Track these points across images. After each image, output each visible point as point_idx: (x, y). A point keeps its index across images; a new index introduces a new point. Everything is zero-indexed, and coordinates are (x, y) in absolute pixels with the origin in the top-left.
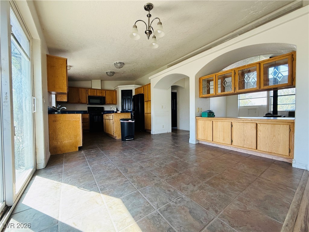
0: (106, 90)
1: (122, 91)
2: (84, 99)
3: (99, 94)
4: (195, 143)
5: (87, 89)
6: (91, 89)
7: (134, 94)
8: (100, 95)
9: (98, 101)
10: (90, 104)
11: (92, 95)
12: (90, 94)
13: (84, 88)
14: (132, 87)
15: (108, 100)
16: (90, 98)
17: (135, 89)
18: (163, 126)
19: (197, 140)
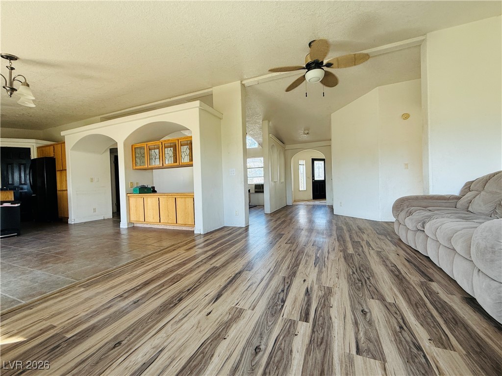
4: (127, 227)
7: (34, 155)
14: (29, 144)
17: (37, 148)
18: (95, 209)
19: (129, 223)
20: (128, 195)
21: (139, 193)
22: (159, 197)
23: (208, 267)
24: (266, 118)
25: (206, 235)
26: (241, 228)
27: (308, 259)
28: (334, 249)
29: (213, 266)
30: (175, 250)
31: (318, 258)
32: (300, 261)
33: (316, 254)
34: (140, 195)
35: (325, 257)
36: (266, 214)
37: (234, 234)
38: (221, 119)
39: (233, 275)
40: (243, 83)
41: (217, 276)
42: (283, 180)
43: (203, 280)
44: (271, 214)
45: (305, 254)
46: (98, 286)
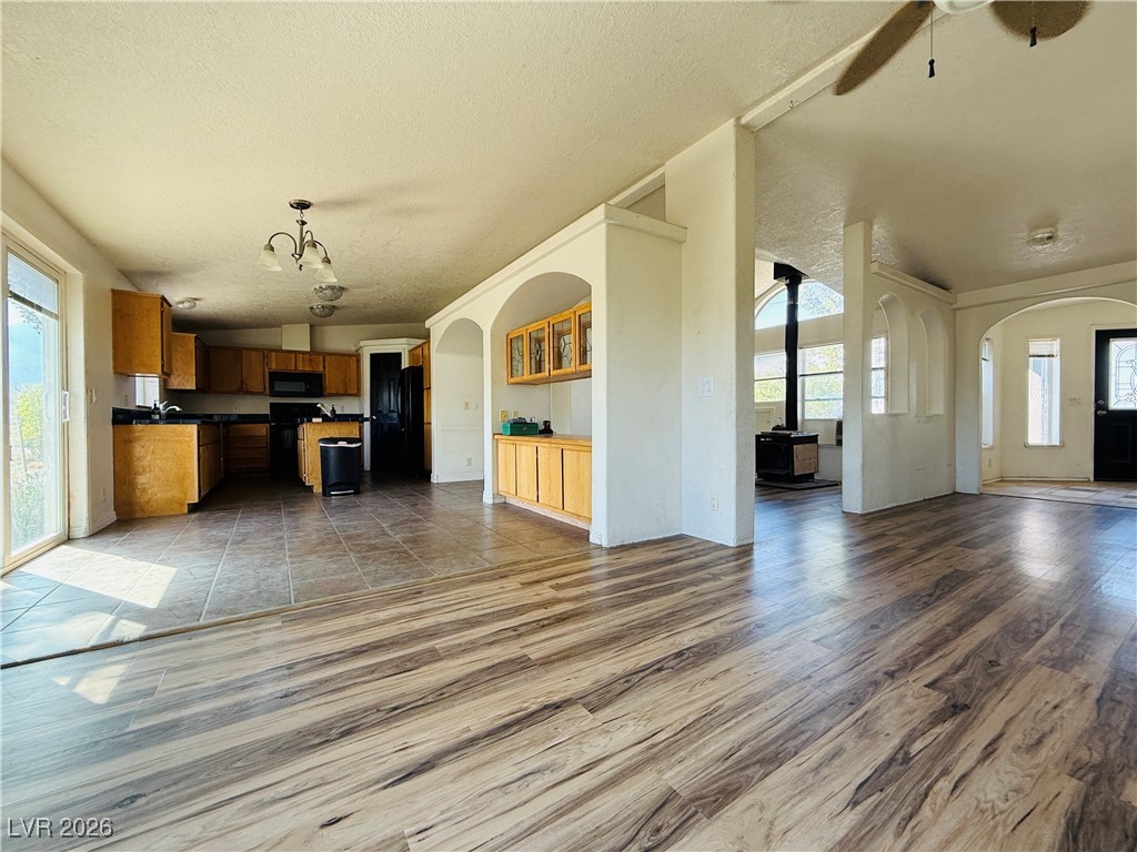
0: (326, 355)
1: (373, 356)
2: (257, 379)
3: (304, 366)
5: (266, 352)
6: (279, 351)
7: (405, 364)
8: (306, 369)
9: (300, 386)
10: (273, 394)
11: (282, 368)
12: (274, 366)
13: (256, 350)
14: (400, 346)
15: (330, 382)
16: (276, 377)
17: (410, 351)
18: (469, 460)
19: (496, 494)
20: (496, 437)
21: (511, 435)
22: (537, 444)
23: (511, 650)
24: (860, 214)
25: (612, 550)
26: (723, 547)
27: (850, 744)
28: (1039, 742)
29: (525, 651)
30: (506, 576)
31: (907, 760)
32: (805, 744)
33: (911, 737)
34: (511, 438)
35: (945, 772)
36: (847, 514)
37: (679, 564)
38: (680, 243)
39: (534, 707)
40: (743, 121)
41: (496, 690)
42: (939, 408)
43: (457, 690)
44: (862, 515)
45: (859, 713)
46: (300, 626)
